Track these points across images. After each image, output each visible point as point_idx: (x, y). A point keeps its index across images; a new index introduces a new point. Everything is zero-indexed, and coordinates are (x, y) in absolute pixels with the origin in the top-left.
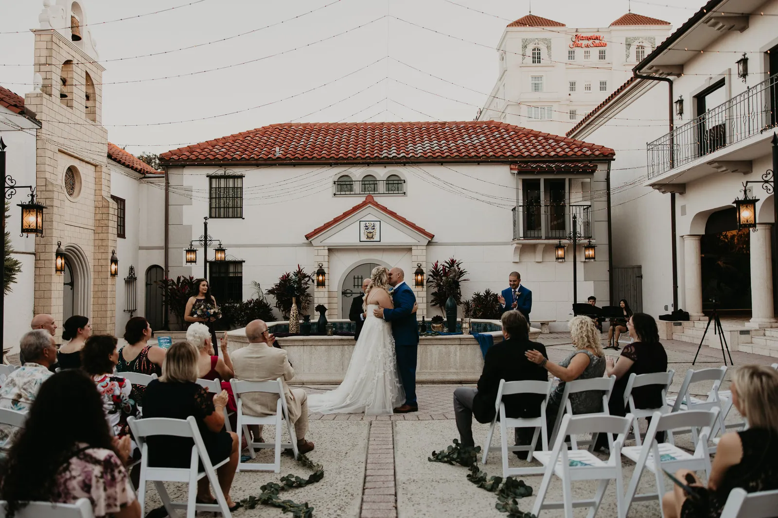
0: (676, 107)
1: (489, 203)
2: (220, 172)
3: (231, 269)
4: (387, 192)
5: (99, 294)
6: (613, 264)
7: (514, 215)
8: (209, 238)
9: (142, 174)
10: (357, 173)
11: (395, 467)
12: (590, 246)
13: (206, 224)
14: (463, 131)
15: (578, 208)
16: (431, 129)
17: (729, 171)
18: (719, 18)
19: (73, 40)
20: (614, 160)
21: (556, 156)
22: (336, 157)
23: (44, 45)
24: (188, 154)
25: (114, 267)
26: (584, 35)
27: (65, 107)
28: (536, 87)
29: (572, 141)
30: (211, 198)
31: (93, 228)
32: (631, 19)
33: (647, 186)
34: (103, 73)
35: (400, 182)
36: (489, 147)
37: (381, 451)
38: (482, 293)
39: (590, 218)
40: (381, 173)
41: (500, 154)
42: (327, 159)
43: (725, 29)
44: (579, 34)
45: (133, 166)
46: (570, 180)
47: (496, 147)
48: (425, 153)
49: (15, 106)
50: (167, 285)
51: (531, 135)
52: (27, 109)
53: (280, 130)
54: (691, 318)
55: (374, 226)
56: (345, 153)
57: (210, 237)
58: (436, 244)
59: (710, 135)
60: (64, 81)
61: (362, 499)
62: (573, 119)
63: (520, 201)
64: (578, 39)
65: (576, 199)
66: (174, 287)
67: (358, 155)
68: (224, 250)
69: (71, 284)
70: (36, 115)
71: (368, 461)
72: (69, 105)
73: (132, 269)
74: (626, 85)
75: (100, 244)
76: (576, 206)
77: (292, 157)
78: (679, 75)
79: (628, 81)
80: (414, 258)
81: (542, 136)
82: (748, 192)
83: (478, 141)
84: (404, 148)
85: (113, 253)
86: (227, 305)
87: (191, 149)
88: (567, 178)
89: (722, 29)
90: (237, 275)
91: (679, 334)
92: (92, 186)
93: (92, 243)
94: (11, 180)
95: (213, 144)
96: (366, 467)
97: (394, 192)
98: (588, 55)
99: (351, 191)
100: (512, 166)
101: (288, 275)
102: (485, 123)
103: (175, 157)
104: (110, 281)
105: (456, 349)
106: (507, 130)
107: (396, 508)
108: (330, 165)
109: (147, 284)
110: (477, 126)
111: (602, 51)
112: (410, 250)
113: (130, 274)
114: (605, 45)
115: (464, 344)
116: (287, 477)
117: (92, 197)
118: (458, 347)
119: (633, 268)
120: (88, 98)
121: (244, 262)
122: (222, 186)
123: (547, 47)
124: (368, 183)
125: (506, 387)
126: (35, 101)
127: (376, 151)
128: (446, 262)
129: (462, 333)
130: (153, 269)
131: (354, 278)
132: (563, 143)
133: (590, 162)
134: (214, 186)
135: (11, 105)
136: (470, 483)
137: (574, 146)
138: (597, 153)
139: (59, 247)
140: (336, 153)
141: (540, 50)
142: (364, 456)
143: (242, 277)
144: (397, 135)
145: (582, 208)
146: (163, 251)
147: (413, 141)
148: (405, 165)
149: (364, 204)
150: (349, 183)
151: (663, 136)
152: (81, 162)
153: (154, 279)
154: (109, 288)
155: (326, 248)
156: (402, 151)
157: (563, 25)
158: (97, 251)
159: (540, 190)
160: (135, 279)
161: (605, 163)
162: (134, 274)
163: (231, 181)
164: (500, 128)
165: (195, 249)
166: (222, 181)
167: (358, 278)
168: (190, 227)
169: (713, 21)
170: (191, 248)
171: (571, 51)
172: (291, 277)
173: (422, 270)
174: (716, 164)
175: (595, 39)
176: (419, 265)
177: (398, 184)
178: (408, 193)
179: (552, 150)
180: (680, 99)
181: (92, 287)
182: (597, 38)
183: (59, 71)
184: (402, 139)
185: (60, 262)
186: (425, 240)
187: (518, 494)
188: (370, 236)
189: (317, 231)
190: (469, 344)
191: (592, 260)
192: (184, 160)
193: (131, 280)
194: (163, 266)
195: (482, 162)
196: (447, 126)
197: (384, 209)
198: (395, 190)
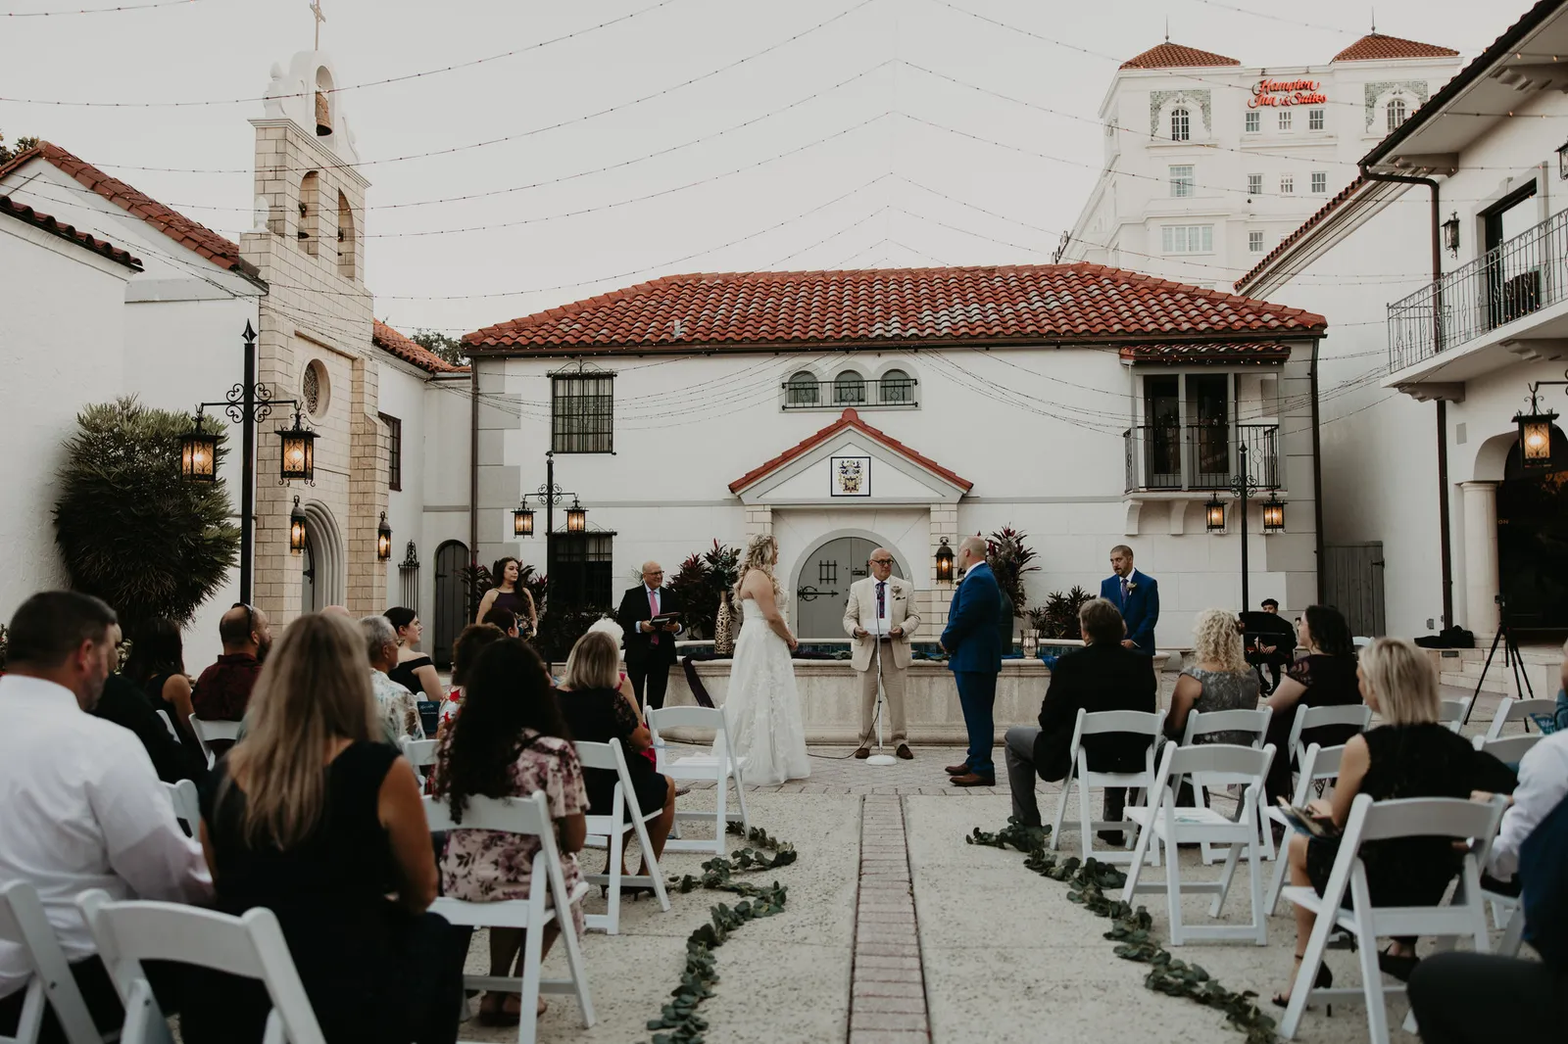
0: (1445, 235)
1: (1076, 423)
2: (571, 367)
3: (592, 548)
4: (884, 403)
5: (359, 592)
6: (1325, 538)
7: (1127, 445)
8: (555, 489)
9: (430, 372)
10: (826, 367)
11: (907, 851)
12: (1274, 504)
13: (550, 465)
14: (1028, 283)
15: (1253, 431)
16: (966, 281)
17: (1542, 358)
18: (1520, 69)
19: (319, 135)
20: (1325, 336)
21: (1210, 331)
22: (786, 337)
23: (271, 147)
24: (512, 334)
25: (383, 542)
26: (1279, 80)
27: (305, 255)
28: (1181, 187)
29: (1242, 300)
30: (554, 415)
31: (348, 472)
32: (1376, 46)
33: (1387, 387)
34: (368, 191)
35: (906, 383)
36: (1077, 314)
37: (883, 832)
38: (1066, 594)
39: (1277, 451)
40: (871, 366)
41: (1101, 327)
42: (769, 341)
43: (1533, 87)
44: (1267, 79)
45: (415, 359)
46: (1237, 377)
47: (1093, 315)
48: (955, 327)
49: (223, 255)
50: (475, 578)
51: (1162, 291)
52: (244, 261)
53: (679, 286)
54: (1478, 643)
55: (858, 467)
56: (803, 330)
57: (558, 488)
58: (977, 500)
59: (1505, 290)
60: (303, 210)
61: (859, 886)
62: (1256, 250)
63: (1138, 419)
64: (1264, 91)
65: (1250, 412)
66: (488, 580)
67: (828, 333)
68: (583, 512)
69: (311, 573)
70: (259, 271)
71: (864, 843)
72: (311, 251)
73: (411, 547)
74: (1350, 191)
75: (361, 502)
76: (1249, 426)
77: (704, 339)
78: (1450, 174)
79: (1353, 183)
80: (935, 528)
81: (1184, 293)
82: (1538, 402)
83: (1057, 303)
84: (914, 319)
85: (383, 517)
86: (585, 614)
87: (518, 326)
88: (1231, 373)
89: (1527, 88)
90: (602, 560)
91: (1452, 673)
92: (347, 396)
93: (345, 498)
94: (264, 390)
95: (558, 315)
96: (861, 850)
97: (897, 402)
98: (1287, 120)
99: (814, 400)
100: (1125, 351)
101: (696, 559)
102: (1072, 267)
103: (490, 341)
104: (376, 568)
105: (1012, 685)
106: (1114, 281)
107: (912, 895)
108: (777, 352)
109: (437, 576)
110: (1057, 273)
111: (1316, 113)
112: (927, 511)
113: (408, 556)
114: (1323, 100)
115: (1027, 676)
116: (743, 851)
117: (346, 416)
118: (1016, 681)
119: (1366, 546)
120: (341, 236)
121: (615, 534)
122: (576, 393)
123: (1203, 107)
124: (846, 385)
125: (1089, 722)
126: (256, 246)
127: (861, 326)
128: (995, 535)
129: (1023, 657)
130: (448, 547)
131: (821, 565)
132: (1224, 306)
133: (1278, 342)
134: (560, 393)
135: (216, 254)
136: (1029, 871)
137: (1246, 311)
138: (1291, 323)
139: (296, 505)
140: (787, 330)
141: (1187, 113)
142: (858, 837)
143: (611, 562)
144: (901, 294)
145: (1261, 431)
146: (468, 515)
147: (933, 304)
148: (916, 351)
149: (839, 425)
150: (810, 386)
151: (1418, 292)
152: (330, 353)
153: (449, 566)
154: (376, 581)
155: (769, 508)
156: (911, 325)
157: (1235, 62)
158: (355, 514)
159: (1177, 396)
160: (417, 565)
161: (1308, 343)
162: (415, 556)
163: (592, 383)
164: (1101, 278)
165: (531, 510)
166: (576, 384)
167: (828, 565)
168: (517, 469)
169: (1508, 73)
170: (524, 507)
171: (1253, 114)
172: (701, 564)
173: (950, 550)
174: (1517, 346)
175: (1301, 89)
176: (944, 541)
177: (904, 386)
178: (923, 404)
179: (1202, 319)
180: (1452, 219)
181: (346, 578)
182: (1305, 86)
183: (296, 194)
184: (910, 302)
185: (298, 532)
186: (955, 493)
187: (1105, 883)
188: (851, 487)
189: (751, 476)
190: (1035, 676)
191: (1280, 531)
192: (507, 347)
193: (410, 568)
194: (467, 542)
195: (1063, 343)
196: (997, 275)
197: (878, 435)
198: (897, 399)
